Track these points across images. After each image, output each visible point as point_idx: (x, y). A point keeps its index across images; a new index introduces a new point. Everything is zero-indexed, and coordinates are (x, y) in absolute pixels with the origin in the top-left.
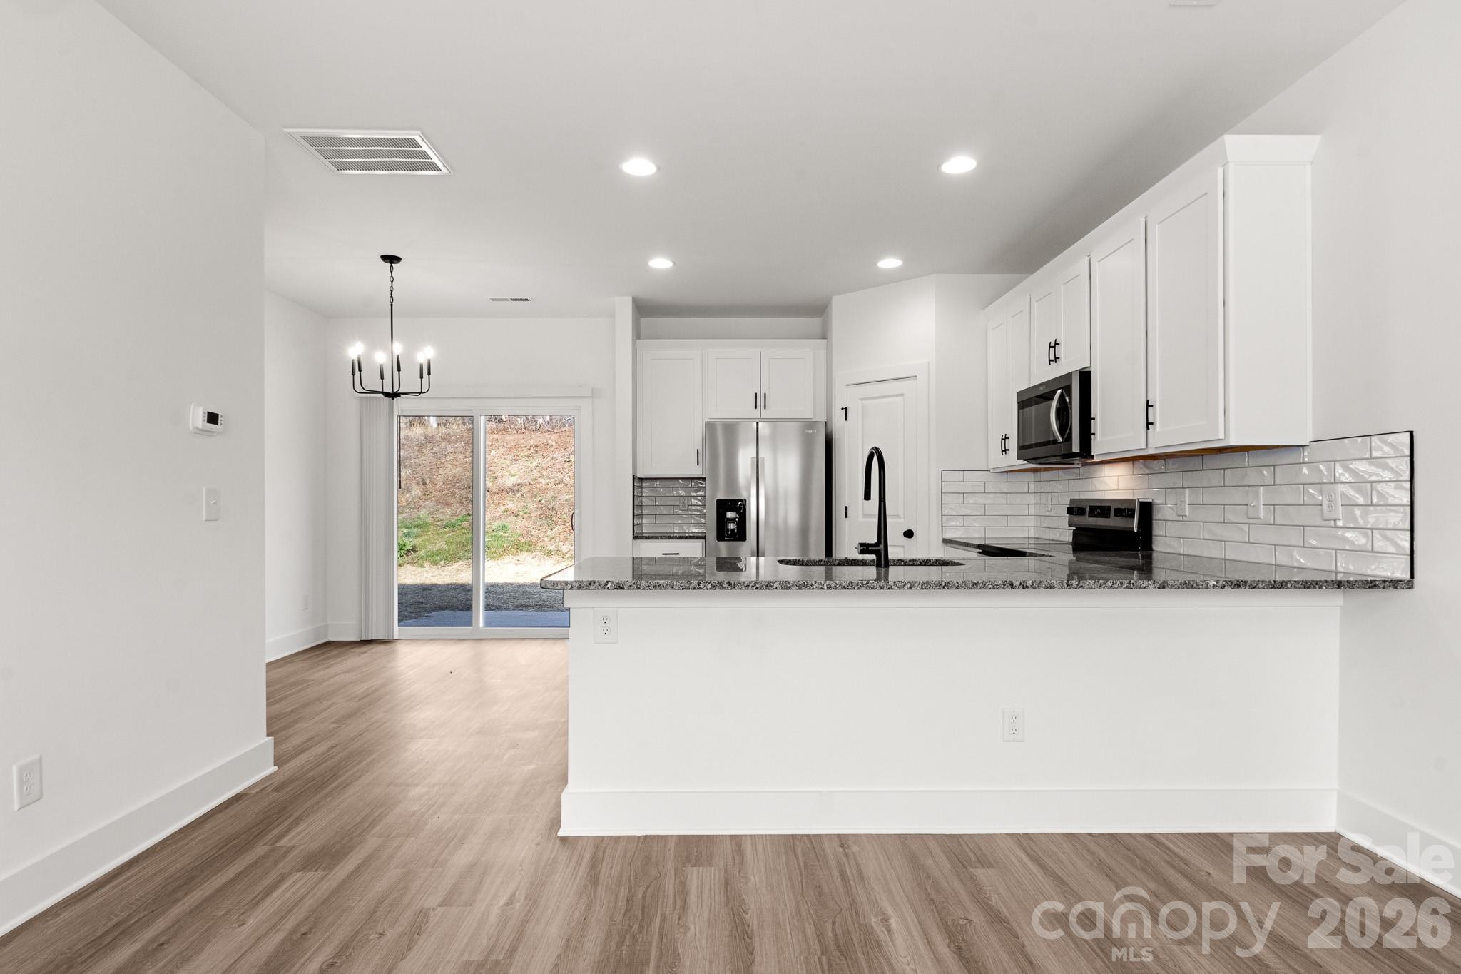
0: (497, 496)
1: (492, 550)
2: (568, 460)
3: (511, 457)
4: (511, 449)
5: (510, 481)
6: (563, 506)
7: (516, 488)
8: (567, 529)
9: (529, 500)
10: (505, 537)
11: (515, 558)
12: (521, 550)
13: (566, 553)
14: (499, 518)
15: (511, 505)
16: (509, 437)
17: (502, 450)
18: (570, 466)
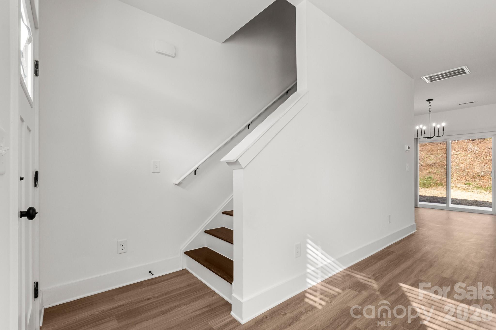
0: (425, 167)
1: (426, 185)
2: (456, 154)
3: (429, 154)
4: (429, 151)
5: (430, 162)
6: (456, 170)
7: (433, 164)
8: (459, 179)
9: (439, 168)
10: (431, 181)
11: (436, 188)
12: (439, 186)
13: (460, 187)
14: (428, 174)
15: (432, 170)
16: (428, 147)
17: (425, 152)
18: (457, 156)
